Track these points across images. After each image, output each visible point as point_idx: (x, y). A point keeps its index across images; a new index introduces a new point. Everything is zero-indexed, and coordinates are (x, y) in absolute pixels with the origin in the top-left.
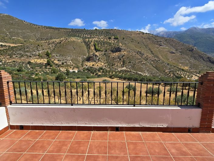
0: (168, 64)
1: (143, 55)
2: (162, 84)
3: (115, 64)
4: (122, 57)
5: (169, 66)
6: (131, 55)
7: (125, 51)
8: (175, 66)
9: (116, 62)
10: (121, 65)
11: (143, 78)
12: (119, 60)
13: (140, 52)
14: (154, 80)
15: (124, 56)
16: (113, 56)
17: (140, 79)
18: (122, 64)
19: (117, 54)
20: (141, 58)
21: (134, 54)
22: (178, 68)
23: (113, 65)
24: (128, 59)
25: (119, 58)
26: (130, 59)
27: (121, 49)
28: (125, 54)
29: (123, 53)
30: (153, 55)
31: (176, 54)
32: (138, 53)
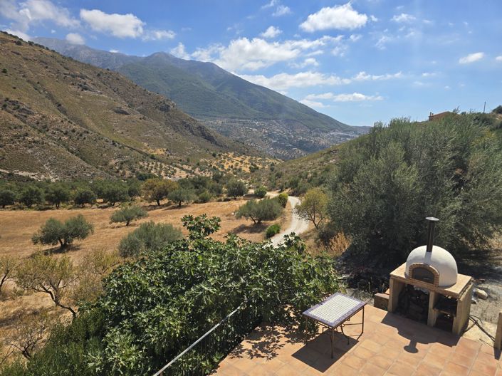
0: (114, 144)
1: (29, 113)
2: (98, 201)
5: (116, 149)
8: (132, 149)
11: (32, 191)
13: (14, 103)
14: (72, 192)
20: (22, 124)
22: (141, 152)
30: (65, 117)
31: (131, 116)
32: (5, 106)
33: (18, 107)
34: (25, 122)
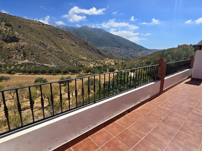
1: (47, 46)
2: (70, 73)
3: (12, 57)
4: (22, 48)
5: (72, 57)
6: (33, 47)
7: (24, 42)
8: (76, 57)
9: (14, 54)
10: (22, 57)
11: (51, 70)
12: (17, 51)
13: (42, 43)
14: (62, 70)
15: (24, 47)
16: (9, 47)
17: (48, 71)
18: (22, 56)
19: (13, 44)
20: (45, 50)
21: (36, 45)
22: (79, 58)
23: (9, 58)
24: (30, 51)
25: (17, 50)
26: (32, 51)
27: (18, 38)
28: (24, 45)
29: (22, 44)
30: (57, 47)
31: (76, 47)
32: (40, 44)
33: (44, 45)
34: (46, 49)
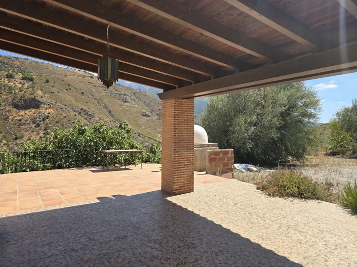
0: (139, 135)
1: (93, 116)
3: (22, 137)
4: (44, 120)
5: (140, 138)
6: (65, 117)
7: (50, 107)
8: (150, 138)
9: (27, 131)
10: (41, 138)
12: (33, 126)
13: (85, 111)
15: (48, 117)
16: (20, 118)
18: (42, 135)
19: (30, 112)
20: (88, 123)
21: (73, 113)
22: (156, 141)
23: (16, 138)
24: (58, 125)
25: (34, 123)
26: (63, 125)
27: (39, 101)
28: (49, 113)
29: (44, 111)
30: (112, 119)
31: (152, 117)
32: (80, 113)
33: (87, 113)
34: (89, 122)
